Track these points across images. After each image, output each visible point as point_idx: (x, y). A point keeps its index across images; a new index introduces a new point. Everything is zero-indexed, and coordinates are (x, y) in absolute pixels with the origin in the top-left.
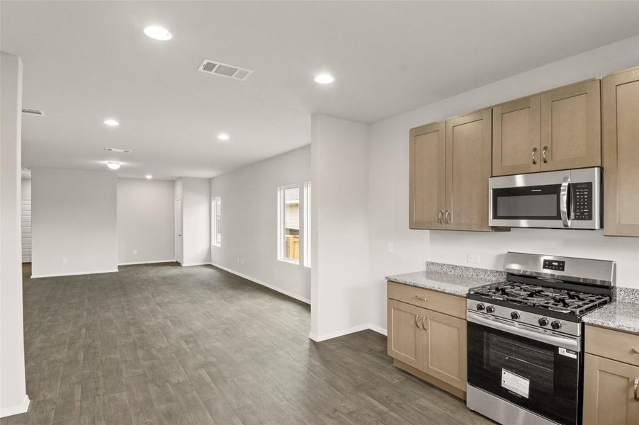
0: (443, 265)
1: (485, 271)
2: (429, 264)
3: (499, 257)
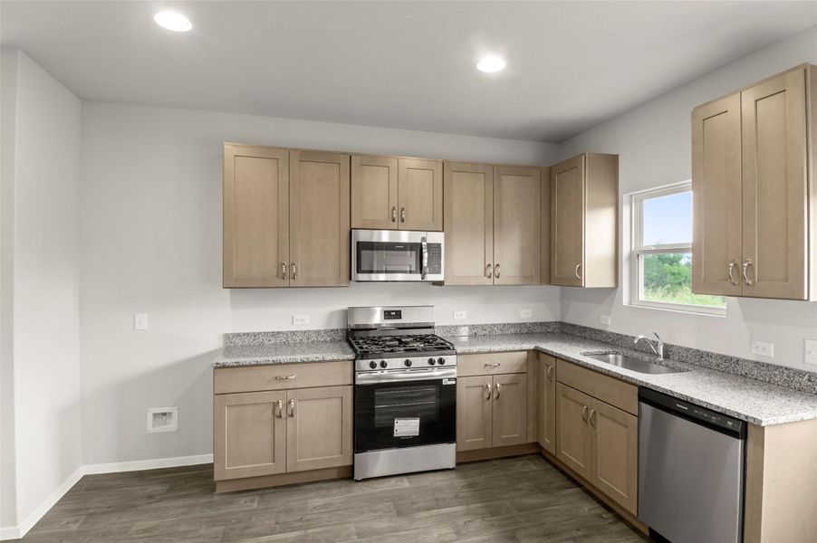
0: (255, 335)
1: (318, 332)
2: (227, 337)
3: (332, 314)
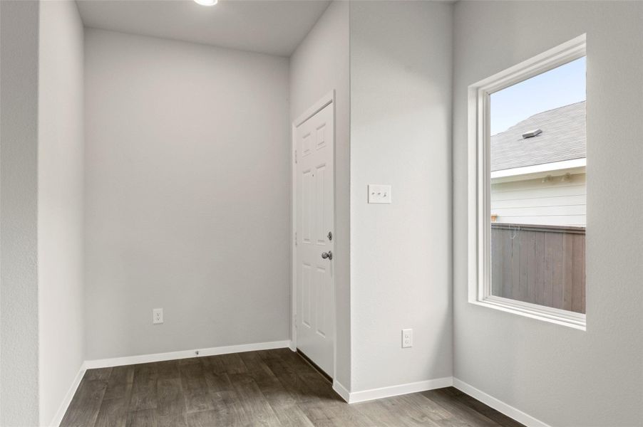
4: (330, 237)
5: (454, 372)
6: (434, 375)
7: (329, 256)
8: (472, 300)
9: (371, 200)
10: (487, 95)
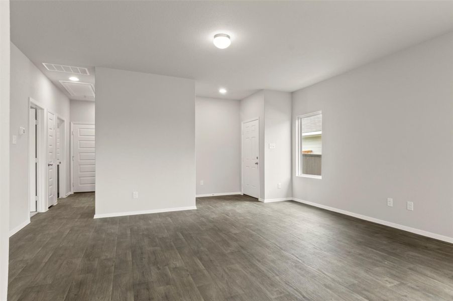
4: (257, 158)
5: (292, 196)
6: (287, 196)
7: (257, 164)
8: (297, 175)
9: (270, 148)
10: (301, 119)
